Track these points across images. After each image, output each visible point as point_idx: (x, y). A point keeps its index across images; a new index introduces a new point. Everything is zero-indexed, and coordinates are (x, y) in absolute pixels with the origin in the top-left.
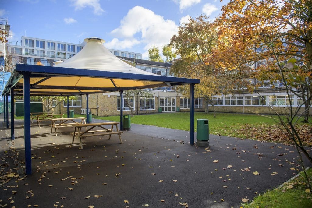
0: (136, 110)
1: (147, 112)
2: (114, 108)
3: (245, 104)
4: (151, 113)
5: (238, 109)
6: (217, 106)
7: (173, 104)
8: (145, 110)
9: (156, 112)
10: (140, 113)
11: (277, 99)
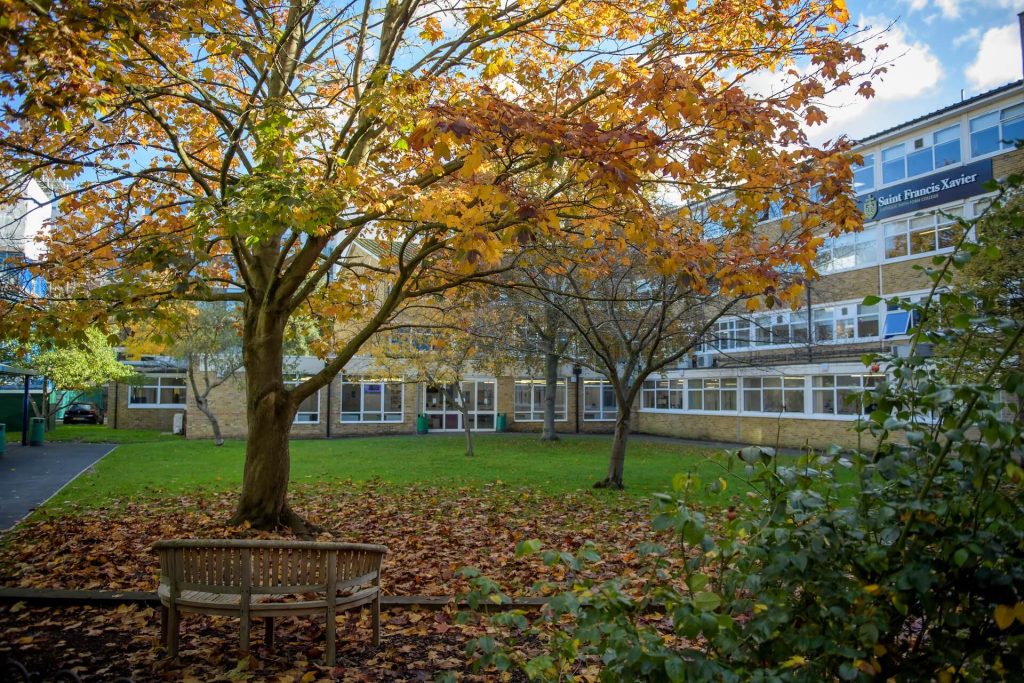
0: (325, 423)
1: (369, 431)
2: (237, 415)
3: (743, 408)
4: (388, 433)
5: (723, 425)
6: (668, 414)
7: (481, 403)
8: (362, 421)
9: (407, 429)
10: (342, 431)
11: (835, 388)
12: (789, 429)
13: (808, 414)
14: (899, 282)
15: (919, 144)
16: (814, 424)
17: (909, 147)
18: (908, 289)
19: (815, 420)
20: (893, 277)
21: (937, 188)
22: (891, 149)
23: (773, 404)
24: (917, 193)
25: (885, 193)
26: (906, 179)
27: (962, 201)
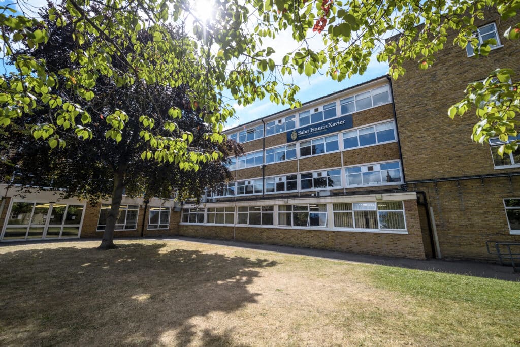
3: (237, 222)
6: (195, 225)
7: (68, 219)
11: (292, 212)
12: (264, 234)
13: (275, 226)
14: (307, 166)
15: (316, 110)
16: (280, 231)
17: (312, 112)
18: (311, 169)
19: (280, 229)
20: (304, 164)
21: (326, 127)
22: (303, 113)
23: (254, 220)
24: (317, 129)
25: (301, 129)
26: (311, 124)
27: (338, 132)
